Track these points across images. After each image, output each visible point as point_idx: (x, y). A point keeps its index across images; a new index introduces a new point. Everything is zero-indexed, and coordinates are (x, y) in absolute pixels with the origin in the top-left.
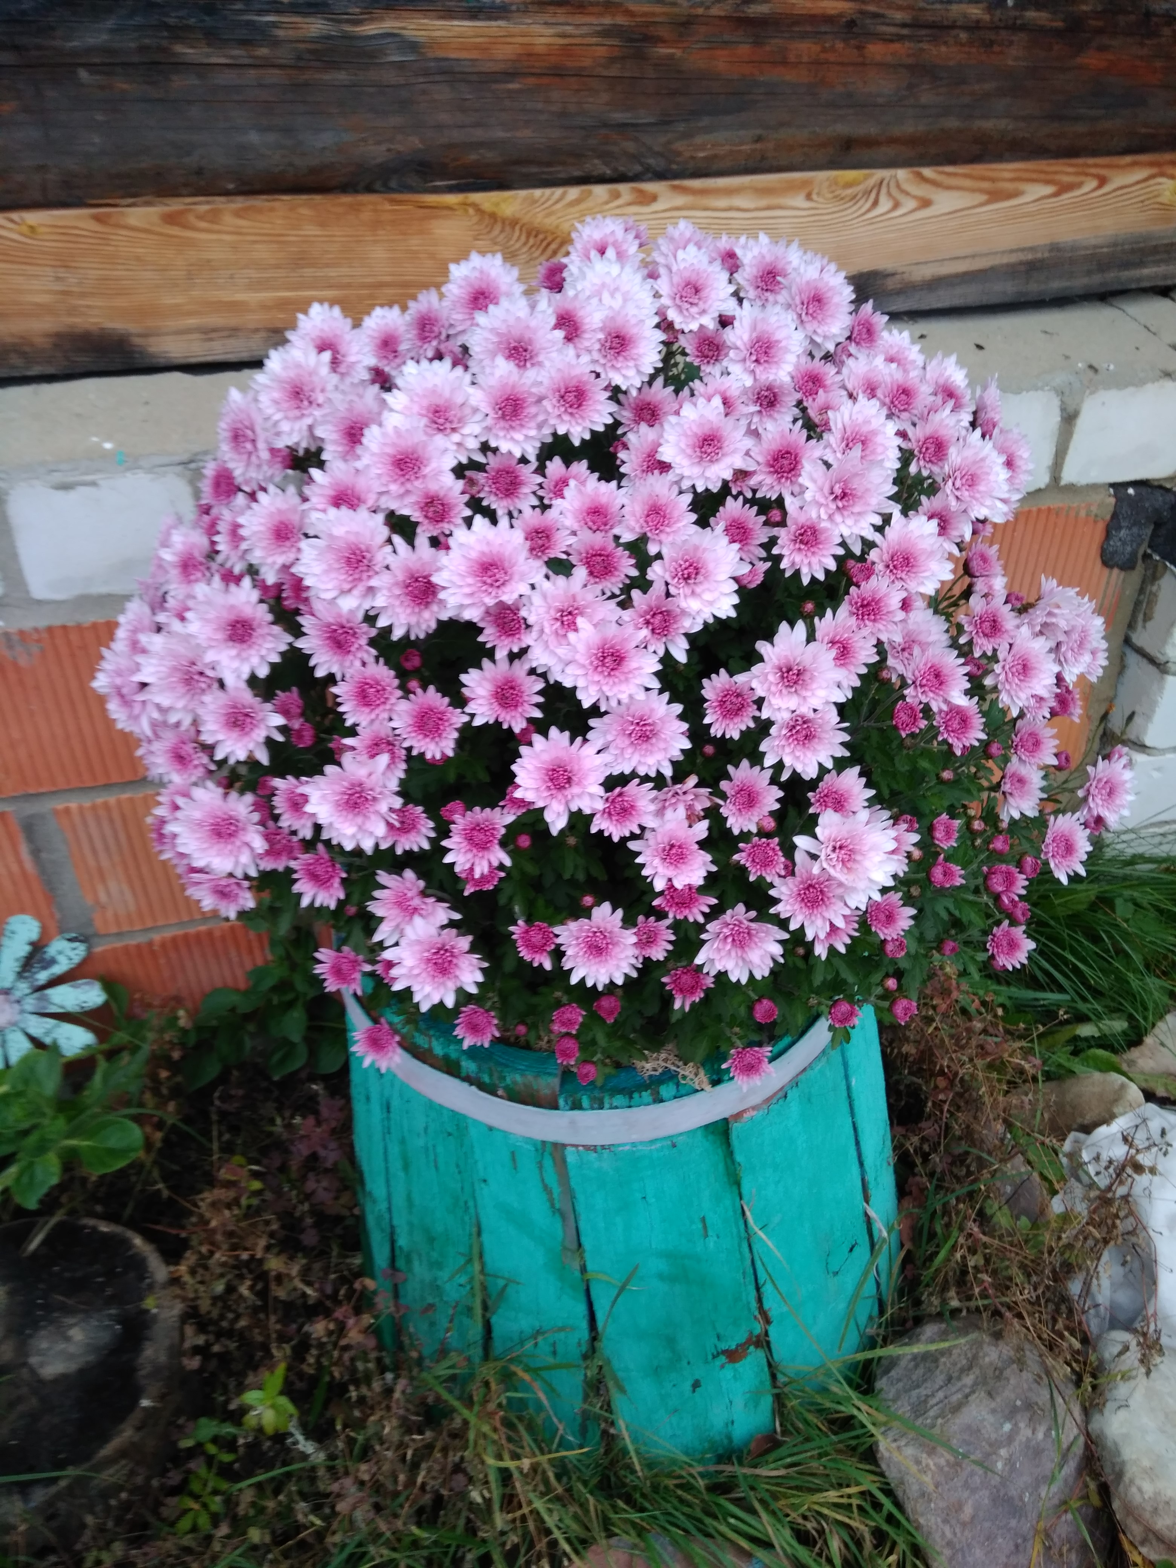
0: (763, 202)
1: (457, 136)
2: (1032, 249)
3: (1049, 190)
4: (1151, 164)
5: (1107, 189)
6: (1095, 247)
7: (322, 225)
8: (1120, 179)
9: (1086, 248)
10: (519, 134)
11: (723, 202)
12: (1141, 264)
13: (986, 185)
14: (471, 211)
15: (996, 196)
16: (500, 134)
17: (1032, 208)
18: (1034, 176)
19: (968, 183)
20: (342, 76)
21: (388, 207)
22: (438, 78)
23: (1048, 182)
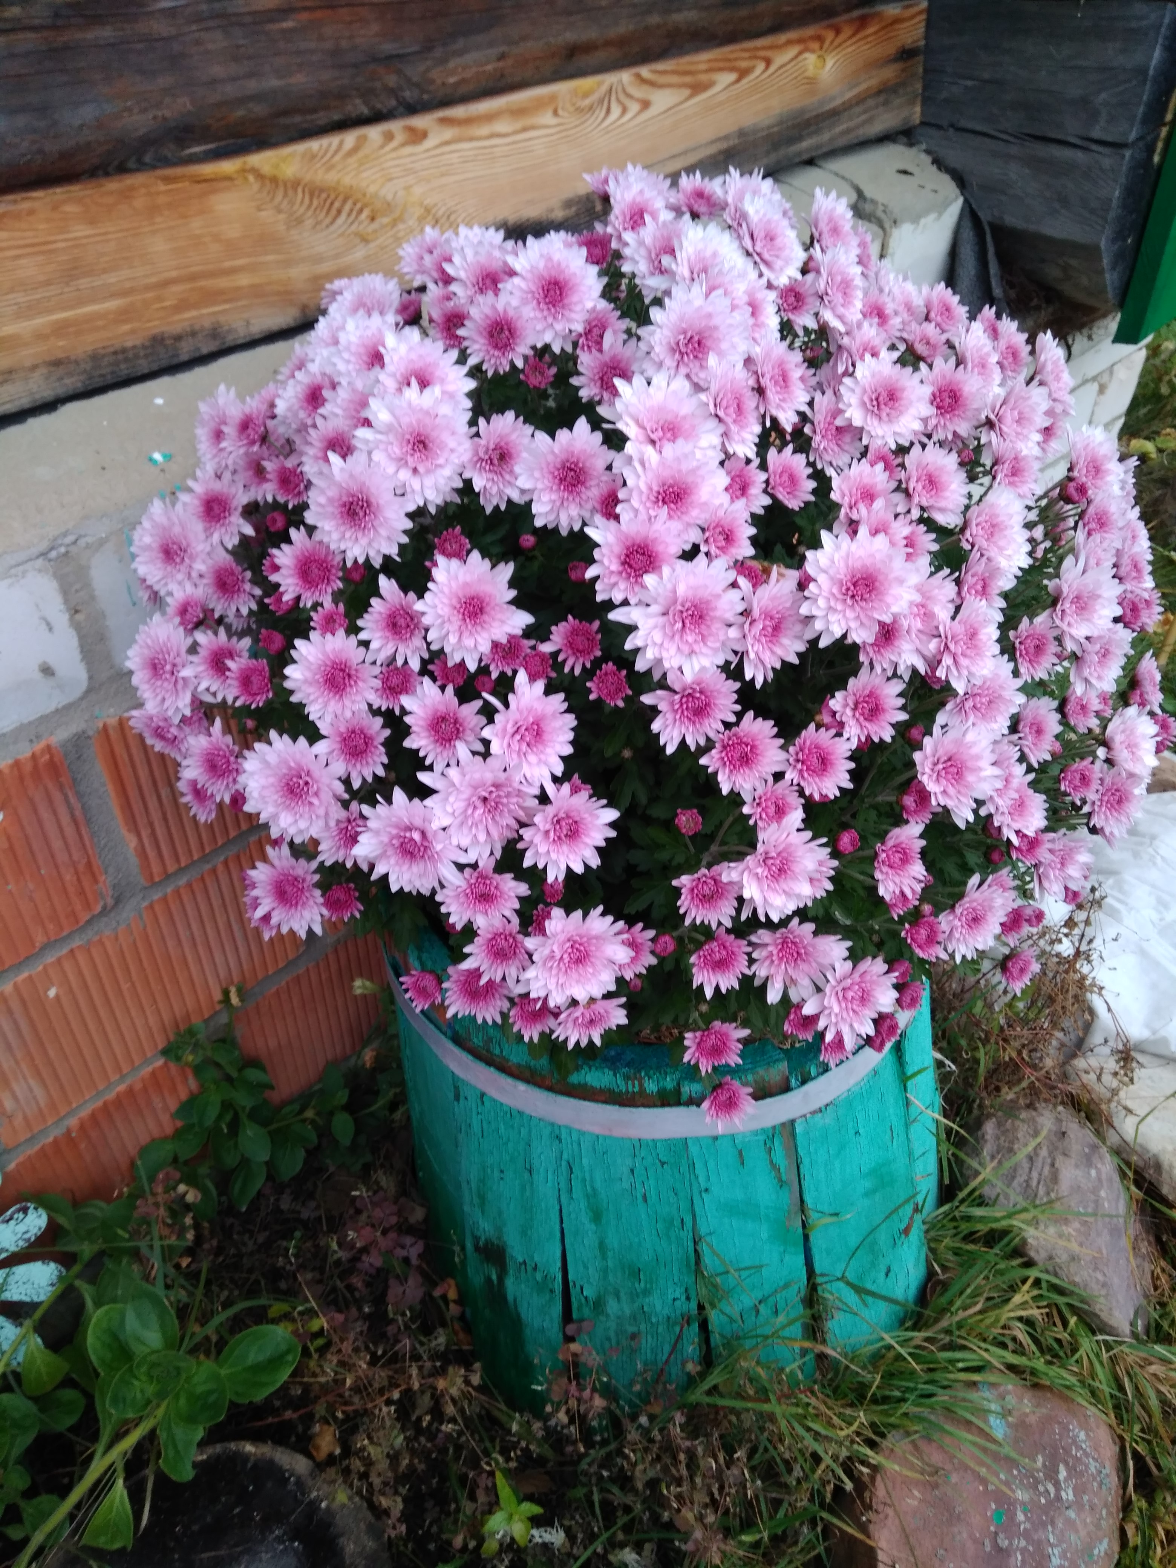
0: (519, 125)
1: (230, 90)
2: (726, 138)
3: (733, 76)
4: (800, 41)
5: (772, 69)
6: (769, 127)
7: (92, 222)
8: (781, 58)
9: (763, 129)
10: (293, 80)
11: (484, 130)
12: (800, 138)
13: (688, 79)
14: (251, 178)
15: (697, 88)
16: (274, 83)
17: (722, 97)
18: (721, 65)
19: (675, 79)
20: (105, 33)
21: (162, 187)
22: (211, 23)
23: (732, 69)
